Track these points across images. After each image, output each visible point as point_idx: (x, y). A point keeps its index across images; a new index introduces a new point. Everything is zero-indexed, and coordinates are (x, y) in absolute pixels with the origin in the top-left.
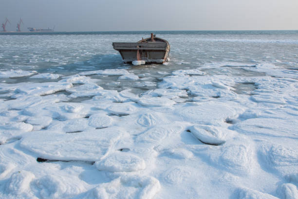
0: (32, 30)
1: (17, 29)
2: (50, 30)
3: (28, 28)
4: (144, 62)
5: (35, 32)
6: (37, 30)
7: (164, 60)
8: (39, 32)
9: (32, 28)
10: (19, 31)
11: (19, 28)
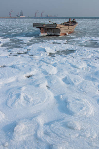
0: (47, 16)
1: (41, 15)
2: (56, 16)
3: (46, 15)
4: (46, 34)
5: (49, 17)
6: (50, 16)
7: (60, 34)
8: (50, 17)
9: (47, 15)
10: (42, 16)
11: (42, 15)
